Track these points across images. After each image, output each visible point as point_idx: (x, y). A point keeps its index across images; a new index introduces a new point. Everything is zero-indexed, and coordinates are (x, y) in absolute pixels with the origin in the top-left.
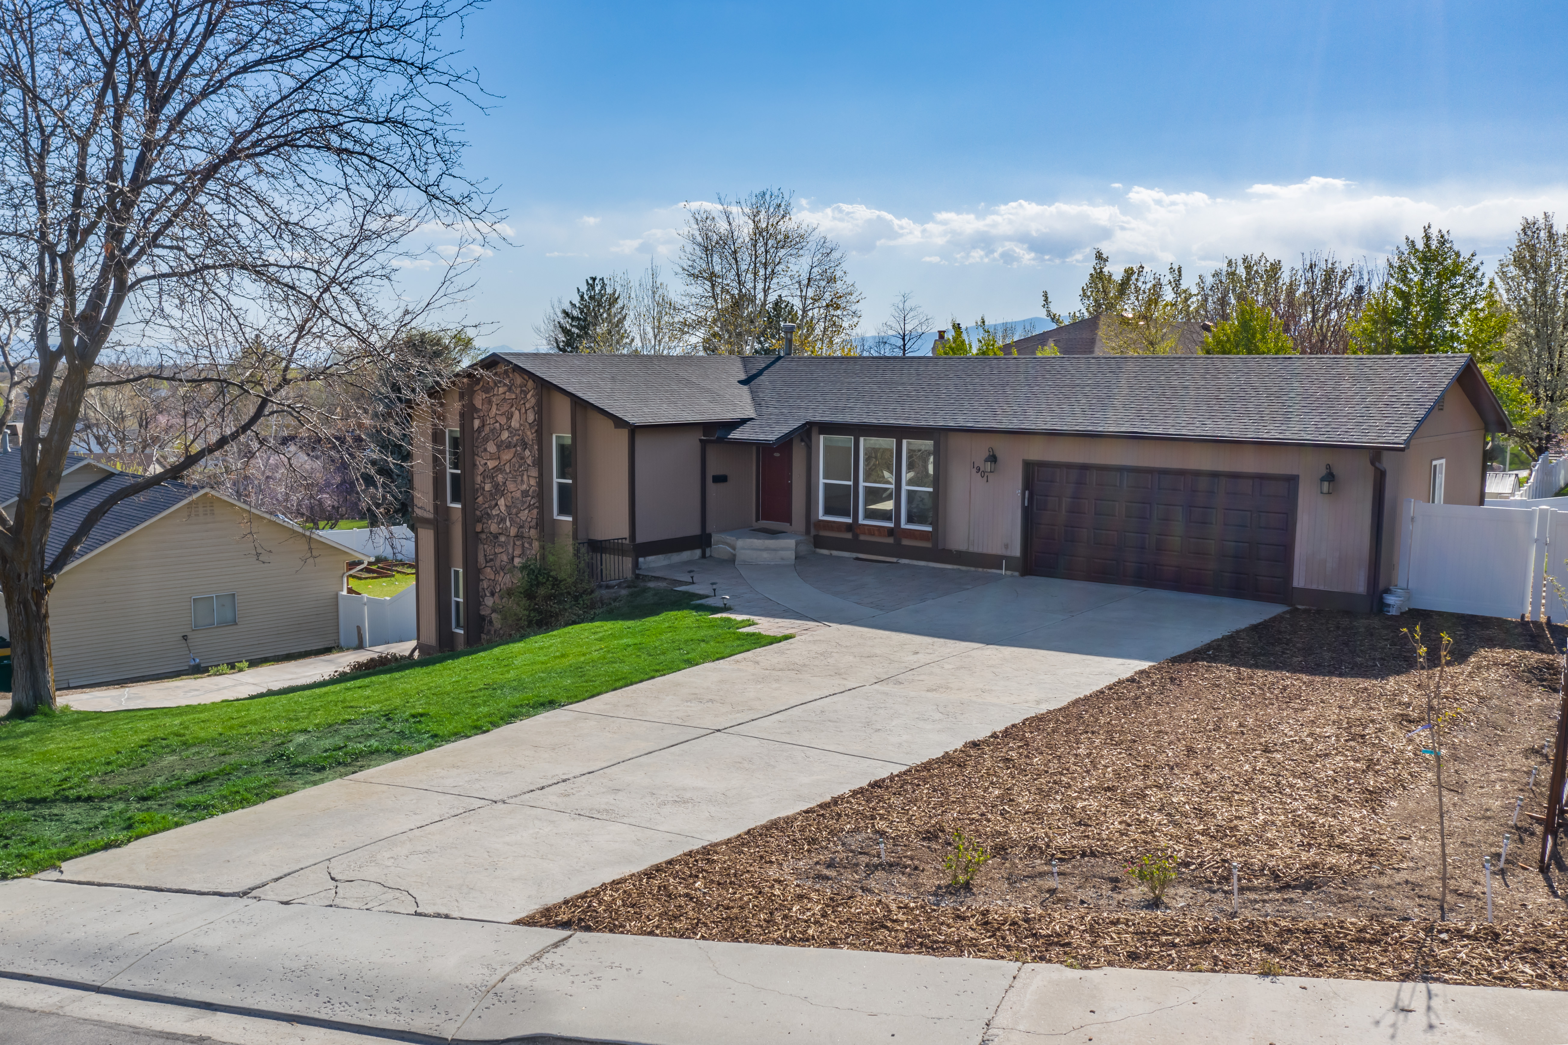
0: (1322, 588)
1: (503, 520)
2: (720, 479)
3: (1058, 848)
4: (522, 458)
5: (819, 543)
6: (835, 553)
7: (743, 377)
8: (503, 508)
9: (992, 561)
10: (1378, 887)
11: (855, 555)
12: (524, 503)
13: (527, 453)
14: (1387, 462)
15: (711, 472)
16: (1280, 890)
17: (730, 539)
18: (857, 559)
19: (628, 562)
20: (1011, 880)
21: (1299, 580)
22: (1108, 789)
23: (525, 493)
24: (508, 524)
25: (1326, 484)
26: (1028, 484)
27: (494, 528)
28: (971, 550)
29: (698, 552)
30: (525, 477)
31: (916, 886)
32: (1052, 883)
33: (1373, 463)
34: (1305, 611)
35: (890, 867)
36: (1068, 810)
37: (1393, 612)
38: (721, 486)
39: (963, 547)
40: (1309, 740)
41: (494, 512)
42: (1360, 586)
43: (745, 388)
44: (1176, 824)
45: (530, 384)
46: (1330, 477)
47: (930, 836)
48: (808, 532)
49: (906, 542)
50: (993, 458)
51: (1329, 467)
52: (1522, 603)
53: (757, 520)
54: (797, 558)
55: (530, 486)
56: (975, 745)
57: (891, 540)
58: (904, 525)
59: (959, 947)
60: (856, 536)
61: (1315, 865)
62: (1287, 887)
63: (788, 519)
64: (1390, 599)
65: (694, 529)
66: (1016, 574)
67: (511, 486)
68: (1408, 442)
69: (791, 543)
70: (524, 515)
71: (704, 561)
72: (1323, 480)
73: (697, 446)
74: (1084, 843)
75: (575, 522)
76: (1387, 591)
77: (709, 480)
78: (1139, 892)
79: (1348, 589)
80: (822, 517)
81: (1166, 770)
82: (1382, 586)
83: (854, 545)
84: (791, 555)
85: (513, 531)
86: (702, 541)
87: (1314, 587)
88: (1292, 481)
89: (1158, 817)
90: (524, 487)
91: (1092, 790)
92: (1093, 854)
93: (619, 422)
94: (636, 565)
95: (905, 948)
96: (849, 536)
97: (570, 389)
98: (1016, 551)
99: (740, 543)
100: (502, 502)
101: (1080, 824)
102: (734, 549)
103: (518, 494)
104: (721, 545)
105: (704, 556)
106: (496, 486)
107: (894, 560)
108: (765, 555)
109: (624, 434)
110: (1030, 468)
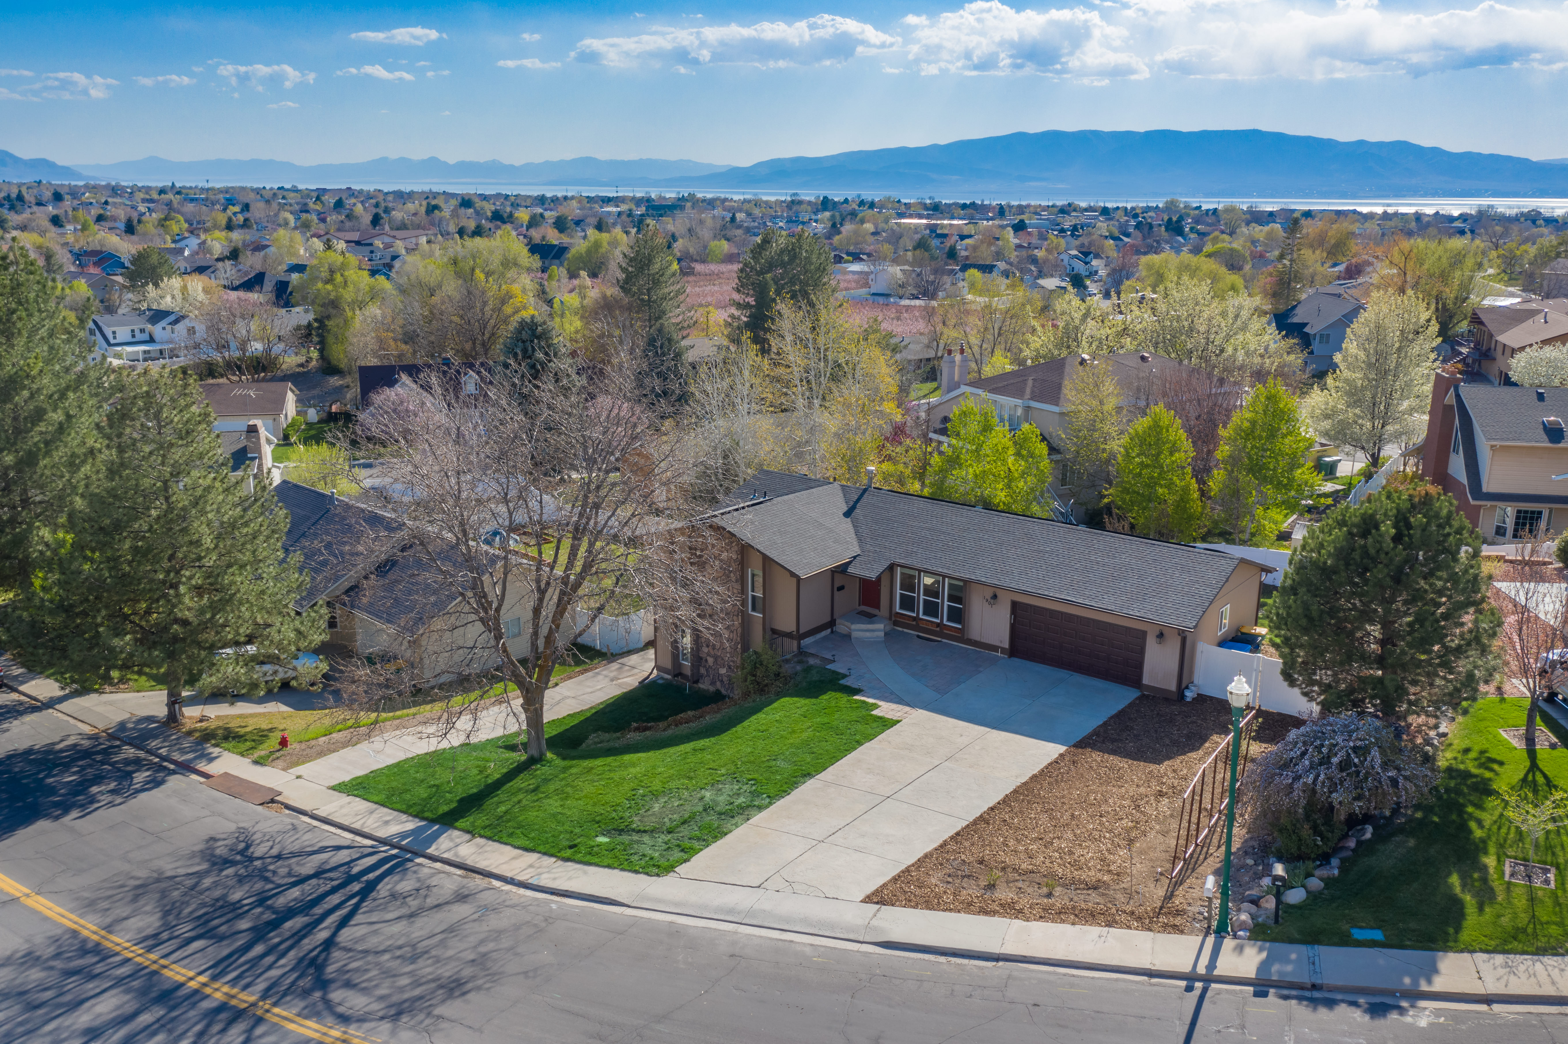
0: (1156, 685)
1: (716, 608)
2: (841, 588)
4: (729, 577)
5: (895, 623)
6: (906, 632)
7: (845, 508)
9: (994, 648)
11: (916, 633)
12: (730, 601)
13: (732, 575)
14: (1186, 636)
15: (836, 585)
16: (1086, 890)
17: (847, 623)
18: (918, 636)
19: (795, 643)
20: (1008, 882)
21: (1146, 681)
23: (731, 597)
25: (1159, 639)
26: (1014, 612)
28: (982, 640)
29: (829, 630)
30: (731, 588)
31: (978, 886)
32: (1020, 884)
33: (1180, 636)
35: (969, 876)
37: (1188, 699)
39: (977, 639)
42: (1173, 687)
43: (849, 520)
44: (1061, 858)
46: (1161, 635)
47: (981, 862)
48: (890, 619)
49: (946, 631)
50: (995, 598)
51: (1160, 632)
53: (859, 605)
54: (886, 634)
56: (991, 809)
57: (937, 629)
58: (945, 622)
59: (993, 913)
60: (918, 623)
62: (1089, 889)
63: (879, 612)
64: (1187, 692)
65: (828, 619)
66: (1007, 656)
68: (1195, 627)
69: (881, 626)
71: (835, 639)
72: (1158, 637)
74: (1030, 867)
75: (764, 618)
76: (1187, 687)
77: (835, 590)
78: (1045, 890)
79: (1167, 688)
80: (898, 610)
82: (1183, 687)
83: (917, 628)
84: (882, 634)
86: (832, 623)
87: (1152, 684)
88: (1144, 634)
89: (1057, 854)
93: (793, 574)
94: (799, 644)
95: (979, 913)
96: (914, 623)
97: (763, 551)
98: (1006, 645)
99: (853, 627)
101: (1030, 857)
102: (850, 630)
104: (842, 627)
105: (832, 632)
107: (939, 639)
108: (868, 634)
109: (794, 580)
110: (1015, 605)
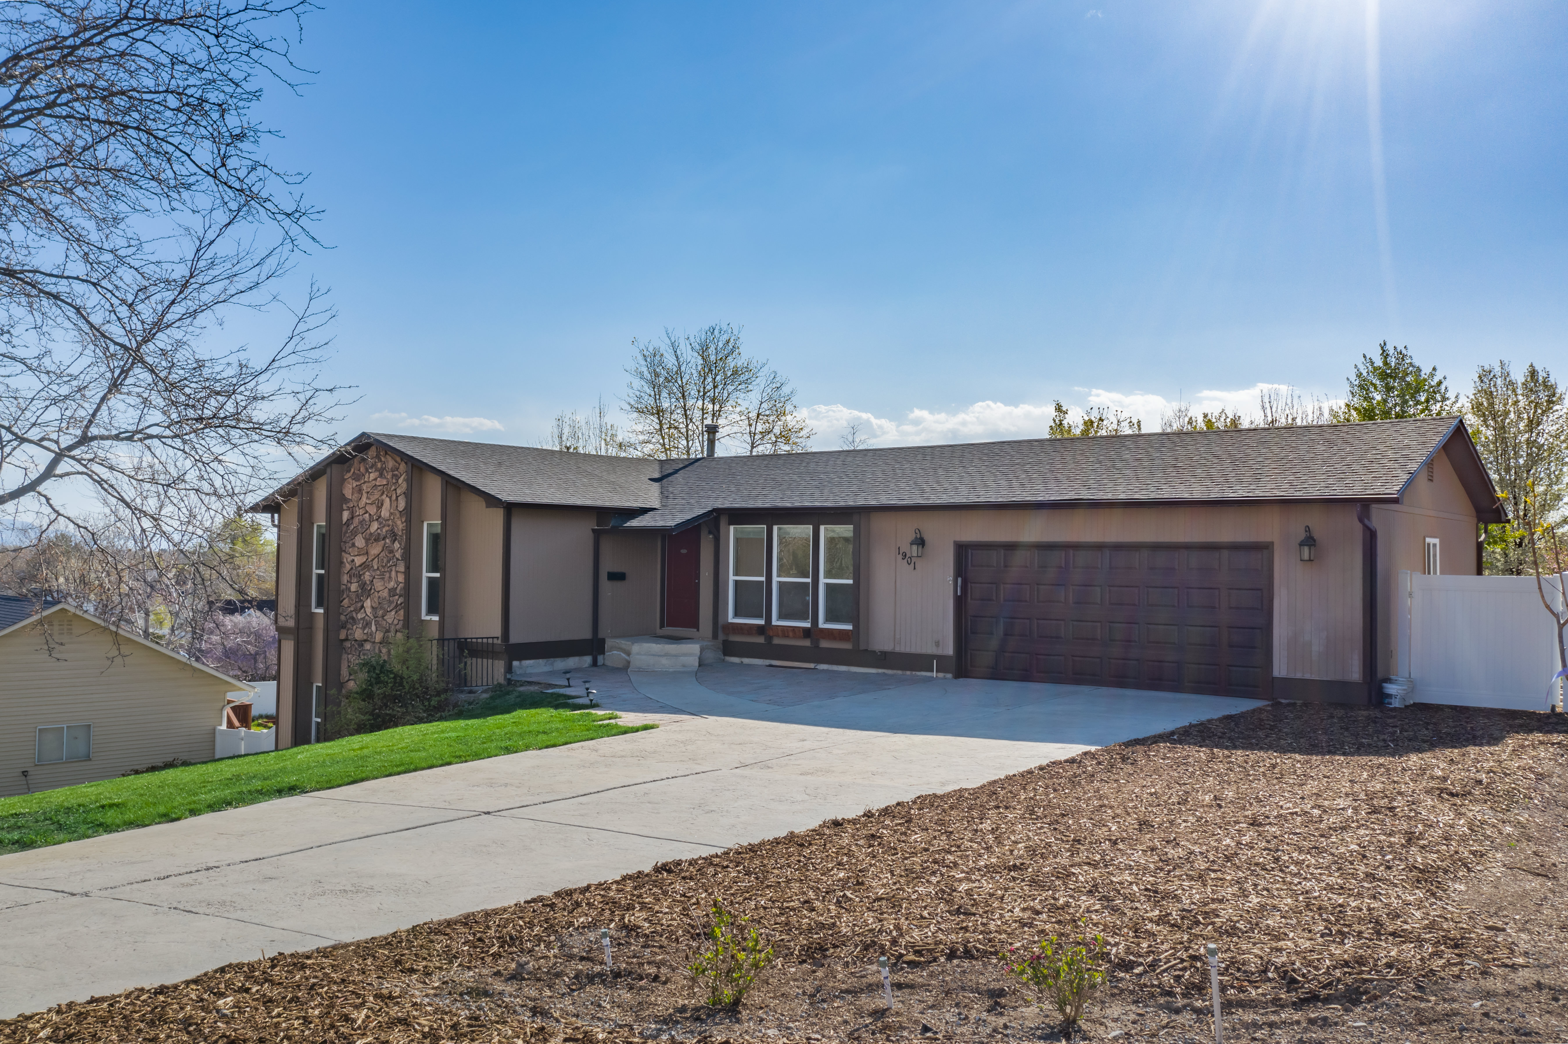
0: (1307, 676)
1: (368, 624)
2: (617, 577)
3: (911, 946)
4: (391, 552)
5: (728, 649)
6: (746, 661)
7: (657, 475)
8: (369, 610)
9: (922, 662)
10: (1489, 995)
11: (768, 662)
12: (390, 602)
13: (397, 545)
14: (1378, 517)
15: (605, 568)
16: (1299, 1005)
17: (623, 643)
18: (771, 666)
19: (500, 666)
20: (816, 997)
21: (1280, 669)
22: (1015, 867)
23: (392, 592)
24: (373, 628)
25: (1306, 550)
26: (961, 570)
27: (358, 634)
28: (897, 650)
29: (588, 659)
30: (393, 573)
33: (1361, 520)
34: (1288, 705)
35: (615, 978)
36: (946, 894)
37: (1396, 703)
38: (618, 584)
39: (888, 647)
40: (1316, 812)
41: (360, 616)
42: (1355, 673)
43: (656, 485)
44: (1115, 910)
45: (403, 467)
46: (1309, 541)
48: (715, 636)
49: (825, 644)
50: (921, 542)
51: (1308, 529)
52: (1550, 692)
53: (662, 626)
54: (700, 664)
55: (398, 583)
56: (836, 824)
57: (807, 643)
58: (822, 625)
60: (769, 639)
61: (1361, 961)
62: (1313, 999)
63: (694, 623)
64: (1391, 689)
65: (584, 633)
66: (949, 676)
67: (378, 584)
68: (1402, 491)
69: (694, 648)
70: (390, 617)
71: (595, 669)
72: (1302, 544)
73: (589, 537)
74: (956, 938)
75: (443, 621)
76: (1388, 680)
77: (603, 576)
78: (1037, 1012)
79: (1338, 677)
80: (731, 619)
81: (1106, 845)
82: (1380, 675)
83: (768, 651)
84: (694, 661)
85: (379, 637)
86: (594, 646)
87: (1299, 676)
88: (1263, 548)
89: (1085, 901)
90: (392, 584)
91: (991, 870)
92: (968, 954)
93: (491, 501)
94: (509, 669)
96: (761, 640)
97: (443, 468)
98: (949, 650)
99: (636, 648)
100: (368, 604)
101: (958, 912)
102: (628, 654)
103: (385, 594)
104: (615, 652)
105: (595, 663)
106: (363, 586)
107: (812, 666)
108: (664, 661)
109: (499, 514)
110: (962, 551)
